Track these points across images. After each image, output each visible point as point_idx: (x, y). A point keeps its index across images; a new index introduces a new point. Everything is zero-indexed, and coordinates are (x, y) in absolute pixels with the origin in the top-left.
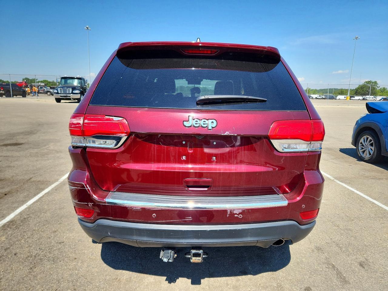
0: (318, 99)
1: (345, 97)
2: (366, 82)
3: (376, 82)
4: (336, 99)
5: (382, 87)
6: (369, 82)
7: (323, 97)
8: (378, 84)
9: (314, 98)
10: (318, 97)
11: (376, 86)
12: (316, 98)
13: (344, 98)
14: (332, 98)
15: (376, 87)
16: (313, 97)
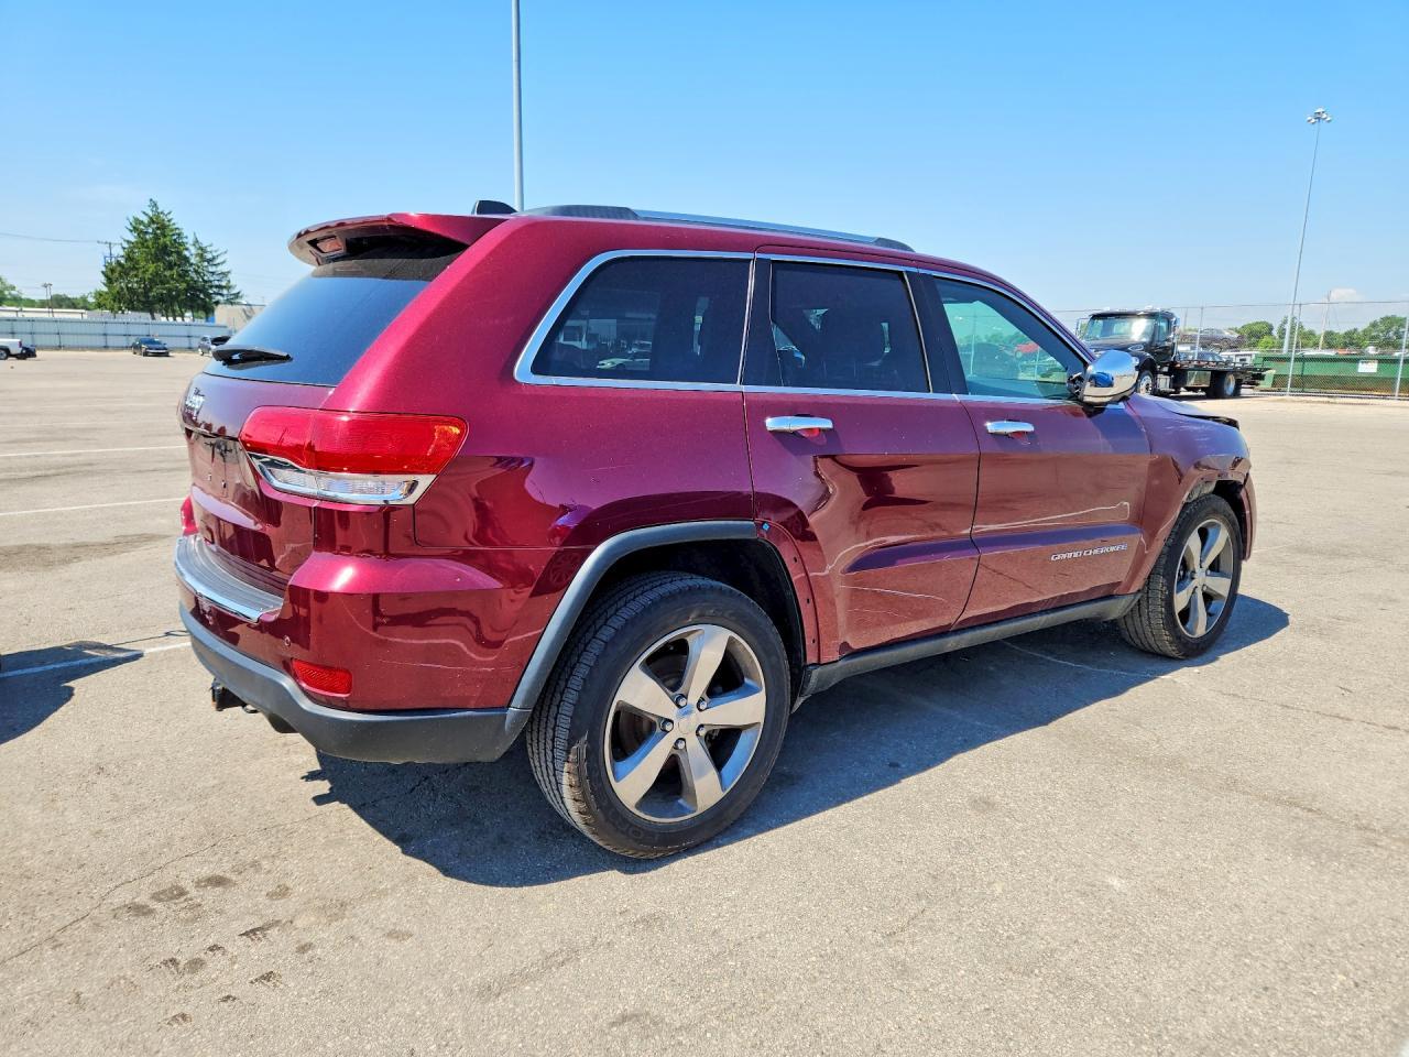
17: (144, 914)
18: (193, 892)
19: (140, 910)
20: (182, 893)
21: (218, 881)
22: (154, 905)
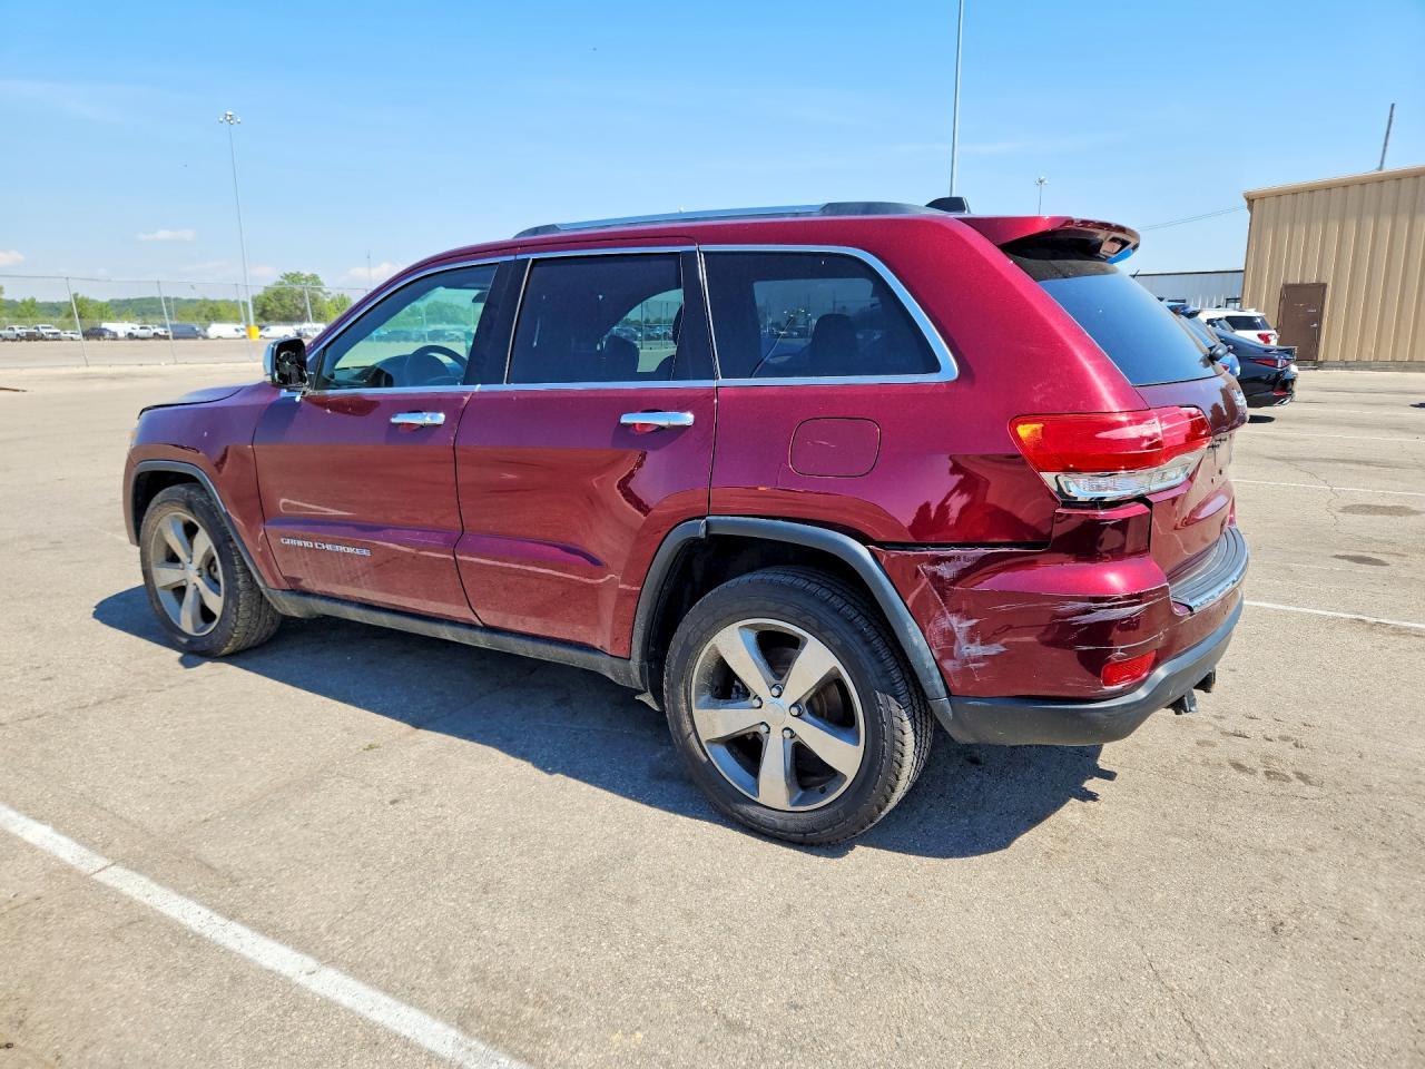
0: (137, 338)
1: (237, 330)
2: (287, 277)
3: (314, 277)
4: (206, 338)
5: (334, 293)
6: (295, 275)
7: (155, 331)
8: (322, 284)
9: (121, 335)
10: (135, 333)
11: (319, 290)
12: (131, 336)
13: (234, 334)
14: (191, 334)
15: (321, 294)
16: (115, 334)
17: (1301, 774)
18: (1261, 771)
19: (1302, 777)
20: (1267, 773)
21: (1239, 767)
22: (1292, 776)
